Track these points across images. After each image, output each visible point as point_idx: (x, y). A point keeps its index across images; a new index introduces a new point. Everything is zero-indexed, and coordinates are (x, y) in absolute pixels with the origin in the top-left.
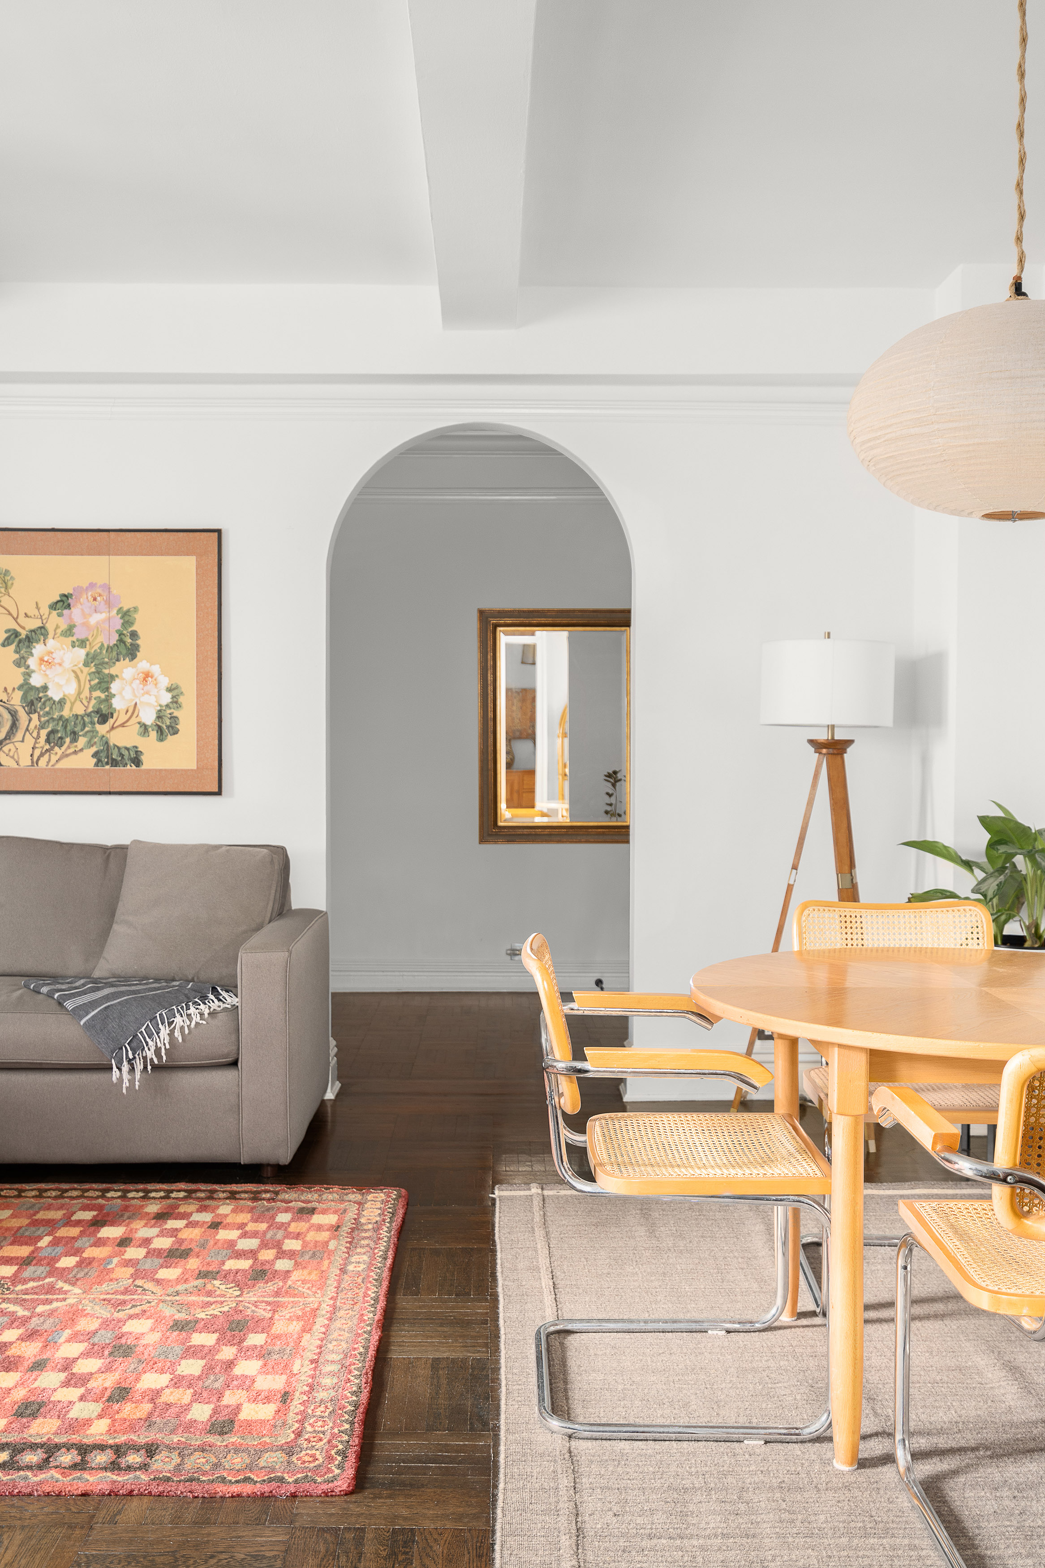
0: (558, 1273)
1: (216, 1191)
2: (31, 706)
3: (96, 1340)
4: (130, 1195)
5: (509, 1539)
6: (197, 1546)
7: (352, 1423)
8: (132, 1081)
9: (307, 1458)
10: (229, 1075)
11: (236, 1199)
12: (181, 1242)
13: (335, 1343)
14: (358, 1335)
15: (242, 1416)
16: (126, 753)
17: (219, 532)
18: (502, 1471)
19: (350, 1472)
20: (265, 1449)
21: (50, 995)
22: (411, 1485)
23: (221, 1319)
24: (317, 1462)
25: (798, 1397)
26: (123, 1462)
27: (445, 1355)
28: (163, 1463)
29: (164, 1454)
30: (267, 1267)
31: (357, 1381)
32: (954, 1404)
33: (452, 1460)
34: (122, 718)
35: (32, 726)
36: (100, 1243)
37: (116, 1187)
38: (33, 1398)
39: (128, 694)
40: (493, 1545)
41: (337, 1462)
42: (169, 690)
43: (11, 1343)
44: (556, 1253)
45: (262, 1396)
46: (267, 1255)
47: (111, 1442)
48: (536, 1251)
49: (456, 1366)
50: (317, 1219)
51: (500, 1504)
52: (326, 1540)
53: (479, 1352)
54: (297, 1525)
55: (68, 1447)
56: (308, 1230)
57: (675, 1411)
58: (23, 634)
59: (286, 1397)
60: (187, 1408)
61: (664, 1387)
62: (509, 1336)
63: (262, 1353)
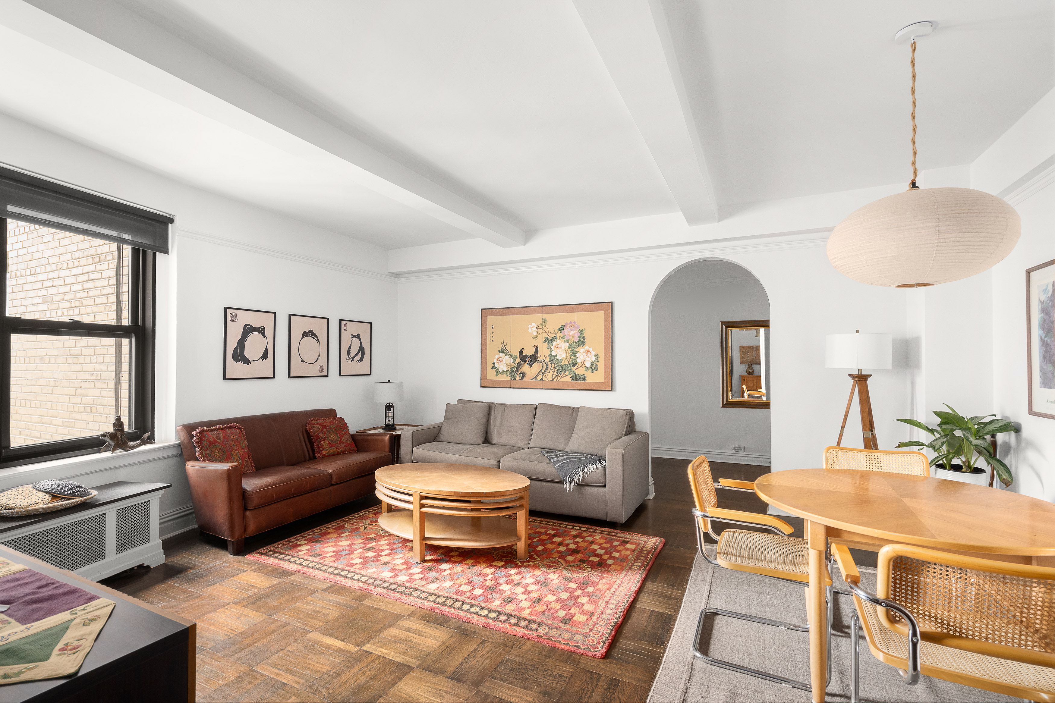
0: (714, 584)
1: (596, 530)
2: (552, 362)
3: (538, 579)
4: (568, 527)
5: (655, 695)
6: (542, 665)
7: (612, 630)
8: (570, 488)
9: (591, 641)
10: (603, 489)
11: (602, 533)
12: (578, 547)
13: (616, 596)
14: (627, 595)
15: (574, 619)
16: (581, 377)
17: (611, 302)
18: (662, 665)
19: (604, 650)
20: (577, 633)
21: (547, 457)
22: (625, 661)
23: (581, 579)
24: (594, 643)
25: (805, 664)
26: (530, 626)
27: (657, 610)
28: (542, 630)
29: (544, 627)
30: (603, 562)
31: (619, 614)
32: (887, 686)
33: (645, 655)
34: (580, 365)
35: (552, 368)
36: (553, 543)
37: (565, 523)
38: (511, 596)
39: (582, 357)
40: (648, 696)
41: (601, 645)
42: (595, 356)
43: (512, 574)
44: (716, 575)
45: (584, 612)
46: (605, 557)
47: (528, 618)
48: (708, 573)
49: (660, 615)
50: (628, 546)
51: (657, 679)
52: (586, 675)
53: (671, 611)
54: (579, 666)
55: (515, 616)
56: (623, 550)
57: (744, 657)
58: (550, 338)
59: (592, 614)
60: (557, 611)
61: (743, 644)
62: (685, 607)
63: (590, 595)
